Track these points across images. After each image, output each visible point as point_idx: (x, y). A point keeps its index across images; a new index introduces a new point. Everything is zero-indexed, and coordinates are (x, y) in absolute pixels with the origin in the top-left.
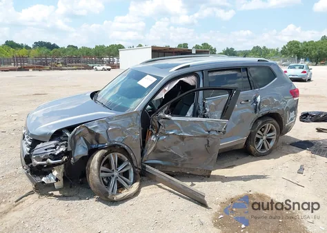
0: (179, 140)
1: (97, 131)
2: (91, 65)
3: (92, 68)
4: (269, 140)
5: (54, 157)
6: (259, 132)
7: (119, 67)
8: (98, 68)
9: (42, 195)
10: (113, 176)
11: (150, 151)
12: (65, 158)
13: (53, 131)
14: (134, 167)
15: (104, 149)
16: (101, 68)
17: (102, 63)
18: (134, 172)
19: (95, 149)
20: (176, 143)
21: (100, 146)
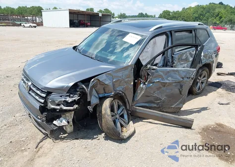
0: (161, 86)
1: (107, 83)
2: (19, 23)
3: (20, 25)
4: (202, 83)
5: (67, 104)
6: (199, 78)
7: (42, 25)
8: (26, 25)
9: (56, 139)
10: (116, 118)
11: (140, 96)
12: (76, 106)
13: (71, 84)
14: (127, 110)
15: (110, 97)
16: (28, 25)
17: (27, 21)
18: (128, 114)
19: (103, 97)
20: (159, 89)
21: (106, 95)
